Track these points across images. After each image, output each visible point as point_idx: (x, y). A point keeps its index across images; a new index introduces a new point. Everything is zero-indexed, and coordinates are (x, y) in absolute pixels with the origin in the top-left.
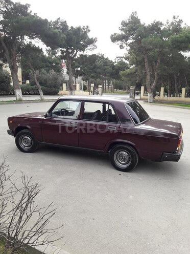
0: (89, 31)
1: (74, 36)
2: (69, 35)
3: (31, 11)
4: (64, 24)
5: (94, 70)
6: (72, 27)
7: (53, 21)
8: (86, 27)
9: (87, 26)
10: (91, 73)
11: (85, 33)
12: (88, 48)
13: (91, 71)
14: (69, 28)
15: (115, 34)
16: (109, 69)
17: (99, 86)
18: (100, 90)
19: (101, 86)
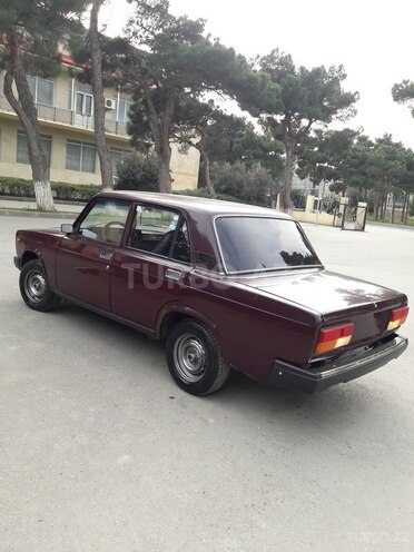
0: (344, 76)
1: (305, 88)
2: (291, 85)
3: (210, 35)
4: (286, 62)
5: (361, 168)
6: (302, 69)
7: (262, 56)
8: (337, 68)
9: (341, 67)
10: (352, 173)
11: (336, 81)
12: (339, 115)
13: (353, 169)
14: (297, 71)
15: (405, 82)
16: (399, 167)
17: (360, 204)
18: (361, 212)
19: (365, 204)
